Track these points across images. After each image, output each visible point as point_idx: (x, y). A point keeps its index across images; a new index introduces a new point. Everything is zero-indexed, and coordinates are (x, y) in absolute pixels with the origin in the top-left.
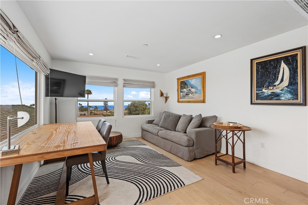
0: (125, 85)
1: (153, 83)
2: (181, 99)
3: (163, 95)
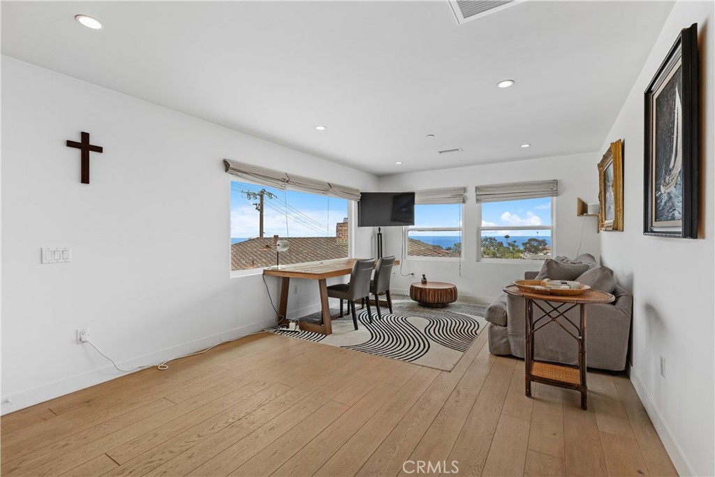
0: (479, 197)
1: (553, 183)
2: (605, 219)
3: (586, 212)
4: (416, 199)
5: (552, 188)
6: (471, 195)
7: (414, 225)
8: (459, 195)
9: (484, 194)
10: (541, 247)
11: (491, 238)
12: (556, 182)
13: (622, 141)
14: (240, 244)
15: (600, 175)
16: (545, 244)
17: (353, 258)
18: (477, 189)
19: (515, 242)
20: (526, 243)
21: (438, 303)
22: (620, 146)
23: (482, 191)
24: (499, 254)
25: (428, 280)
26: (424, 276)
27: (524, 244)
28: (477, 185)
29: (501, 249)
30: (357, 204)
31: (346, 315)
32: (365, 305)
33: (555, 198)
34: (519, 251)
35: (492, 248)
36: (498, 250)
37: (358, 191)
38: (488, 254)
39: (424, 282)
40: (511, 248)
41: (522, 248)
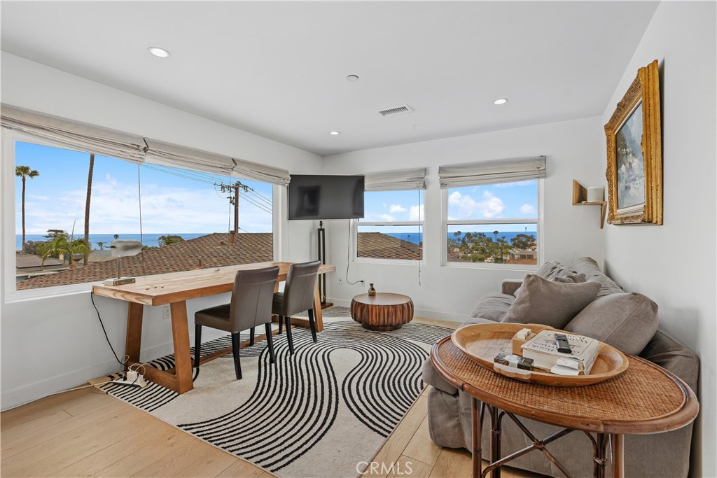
0: (444, 181)
1: (539, 160)
2: (618, 208)
3: (585, 199)
4: (365, 184)
5: (539, 167)
6: (434, 178)
7: (363, 217)
8: (418, 179)
9: (452, 176)
10: (529, 243)
11: (480, 234)
12: (543, 159)
13: (659, 63)
14: (193, 240)
15: (608, 142)
16: (534, 240)
17: (280, 261)
18: (442, 170)
19: (504, 238)
20: (515, 239)
21: (384, 326)
22: (657, 73)
23: (448, 172)
24: (489, 249)
25: (377, 291)
26: (372, 285)
27: (512, 240)
28: (441, 165)
29: (490, 245)
30: (285, 190)
31: (247, 346)
32: (284, 327)
33: (542, 181)
34: (508, 247)
35: (481, 244)
36: (487, 246)
37: (287, 172)
38: (477, 250)
39: (372, 294)
40: (500, 243)
41: (510, 244)
